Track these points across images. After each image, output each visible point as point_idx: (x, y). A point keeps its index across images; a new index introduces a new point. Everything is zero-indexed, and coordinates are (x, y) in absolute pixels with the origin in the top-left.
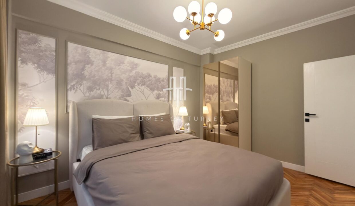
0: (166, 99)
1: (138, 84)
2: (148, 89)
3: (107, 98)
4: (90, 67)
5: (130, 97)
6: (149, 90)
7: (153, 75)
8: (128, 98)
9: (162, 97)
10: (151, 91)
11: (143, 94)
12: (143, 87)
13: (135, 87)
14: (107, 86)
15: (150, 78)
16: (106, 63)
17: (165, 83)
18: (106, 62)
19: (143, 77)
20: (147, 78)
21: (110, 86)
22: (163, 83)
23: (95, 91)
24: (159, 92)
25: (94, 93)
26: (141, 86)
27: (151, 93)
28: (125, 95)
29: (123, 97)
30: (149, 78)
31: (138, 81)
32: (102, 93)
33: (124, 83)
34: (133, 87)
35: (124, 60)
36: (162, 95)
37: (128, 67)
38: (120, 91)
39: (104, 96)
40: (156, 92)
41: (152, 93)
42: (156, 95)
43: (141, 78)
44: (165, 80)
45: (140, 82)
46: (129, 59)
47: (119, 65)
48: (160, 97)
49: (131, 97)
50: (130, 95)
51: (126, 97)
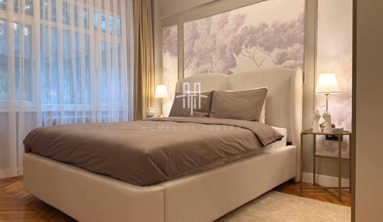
0: (298, 62)
1: (246, 46)
2: (262, 50)
3: (211, 72)
4: (198, 41)
5: (234, 67)
6: (264, 50)
7: (269, 23)
8: (232, 70)
9: (289, 59)
10: (267, 52)
11: (253, 59)
12: (254, 48)
13: (241, 52)
14: (211, 58)
15: (266, 30)
16: (210, 30)
17: (296, 30)
18: (210, 29)
19: (252, 33)
20: (260, 31)
21: (214, 57)
22: (290, 31)
23: (201, 66)
24: (284, 50)
25: (203, 67)
26: (251, 47)
27: (266, 55)
28: (229, 66)
29: (226, 69)
30: (262, 31)
31: (246, 42)
32: (207, 67)
33: (227, 50)
34: (237, 54)
35: (228, 17)
36: (288, 56)
37: (233, 25)
38: (224, 61)
39: (209, 71)
40: (276, 52)
41: (269, 55)
42: (277, 58)
43: (250, 35)
44: (297, 24)
45: (249, 41)
46: (234, 13)
47: (223, 28)
48: (285, 61)
49: (236, 68)
50: (234, 65)
51: (230, 68)
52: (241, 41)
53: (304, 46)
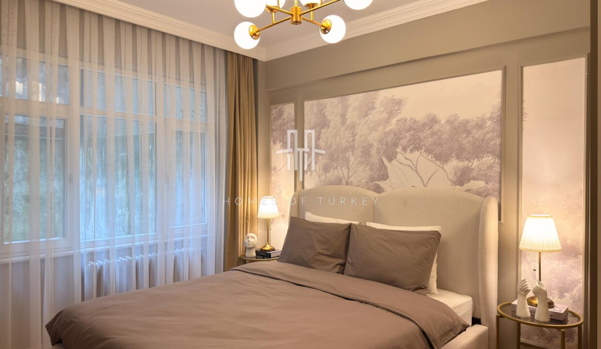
0: (490, 186)
1: (404, 149)
2: (430, 157)
3: (347, 184)
4: (326, 132)
5: (385, 180)
6: (433, 159)
7: (443, 118)
8: (382, 184)
9: (475, 179)
10: (438, 163)
11: (416, 171)
12: (417, 153)
13: (395, 157)
14: (347, 160)
15: (436, 127)
16: (346, 117)
17: (487, 133)
18: (346, 115)
19: (414, 130)
20: (427, 128)
21: (352, 159)
22: (478, 134)
23: (332, 171)
24: (467, 162)
25: (333, 174)
26: (412, 151)
27: (437, 167)
28: (376, 177)
29: (372, 182)
30: (431, 128)
31: (404, 142)
32: (341, 174)
33: (374, 151)
34: (390, 159)
35: (375, 101)
36: (474, 174)
37: (382, 112)
38: (368, 168)
39: (344, 180)
40: (454, 164)
41: (442, 168)
42: (455, 174)
43: (412, 132)
44: (489, 123)
45: (408, 141)
46: (384, 95)
47: (366, 116)
48: (469, 180)
49: (387, 181)
50: (385, 177)
51: (379, 180)
52: (396, 140)
53: (501, 161)
